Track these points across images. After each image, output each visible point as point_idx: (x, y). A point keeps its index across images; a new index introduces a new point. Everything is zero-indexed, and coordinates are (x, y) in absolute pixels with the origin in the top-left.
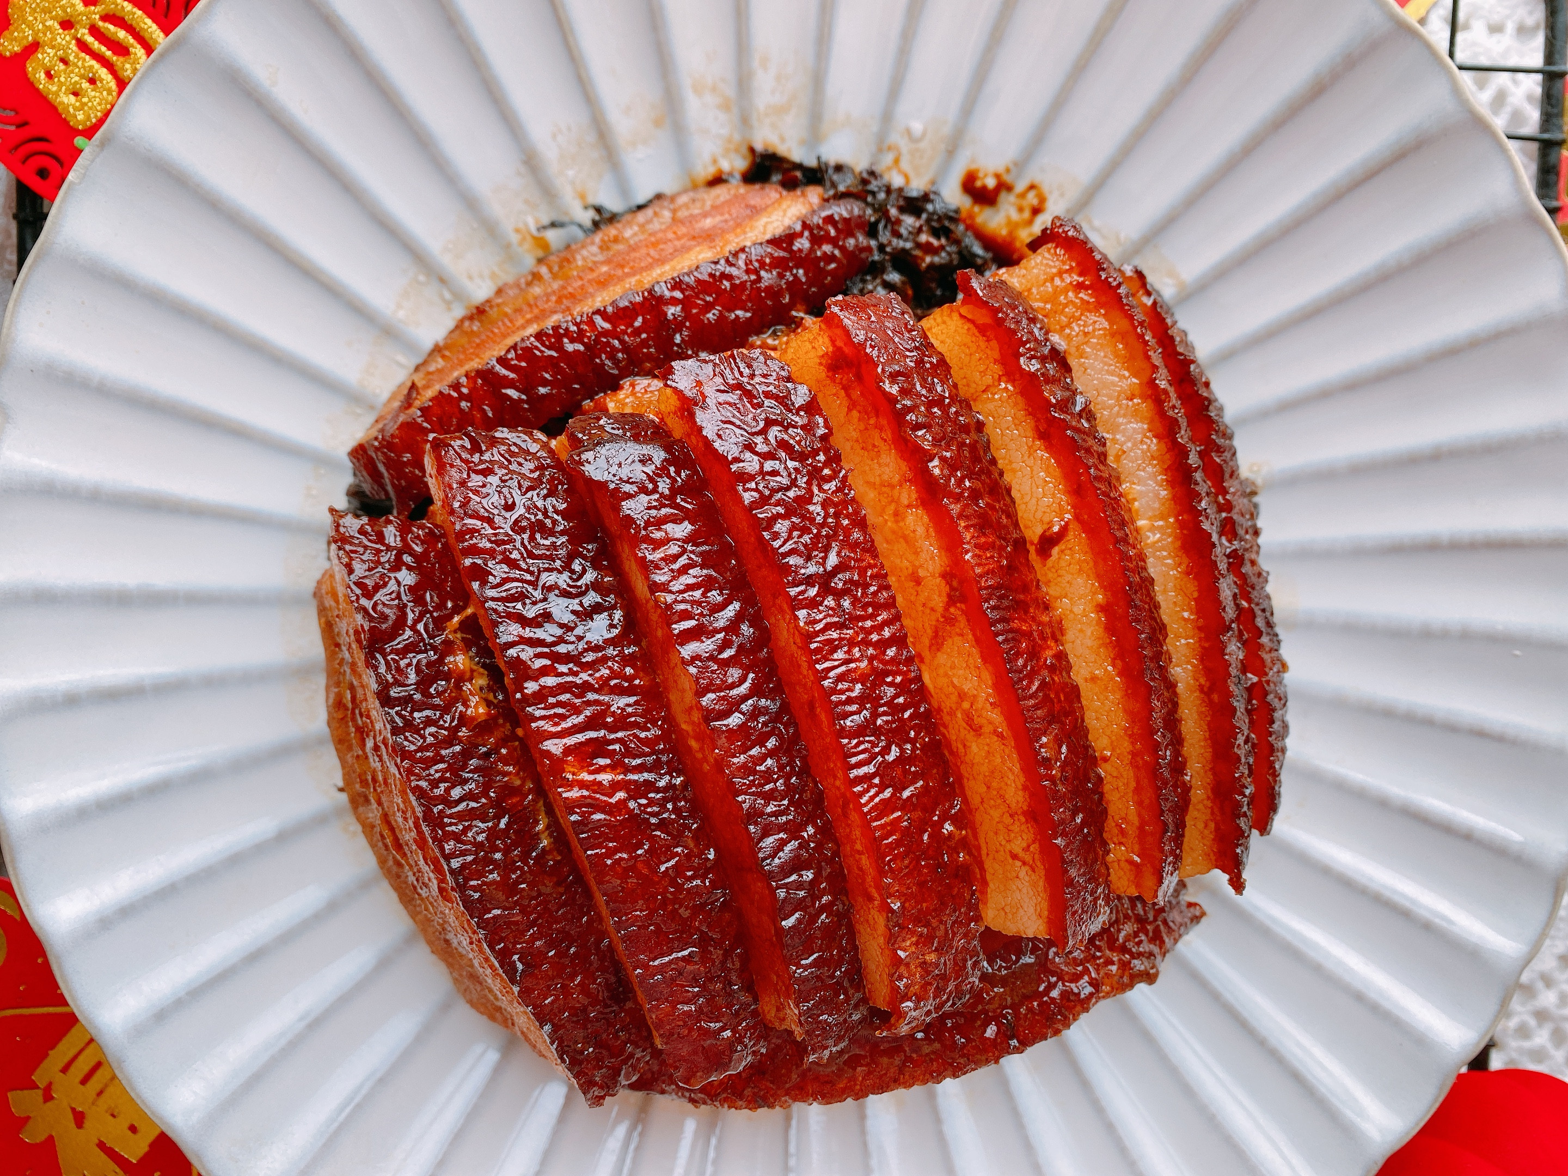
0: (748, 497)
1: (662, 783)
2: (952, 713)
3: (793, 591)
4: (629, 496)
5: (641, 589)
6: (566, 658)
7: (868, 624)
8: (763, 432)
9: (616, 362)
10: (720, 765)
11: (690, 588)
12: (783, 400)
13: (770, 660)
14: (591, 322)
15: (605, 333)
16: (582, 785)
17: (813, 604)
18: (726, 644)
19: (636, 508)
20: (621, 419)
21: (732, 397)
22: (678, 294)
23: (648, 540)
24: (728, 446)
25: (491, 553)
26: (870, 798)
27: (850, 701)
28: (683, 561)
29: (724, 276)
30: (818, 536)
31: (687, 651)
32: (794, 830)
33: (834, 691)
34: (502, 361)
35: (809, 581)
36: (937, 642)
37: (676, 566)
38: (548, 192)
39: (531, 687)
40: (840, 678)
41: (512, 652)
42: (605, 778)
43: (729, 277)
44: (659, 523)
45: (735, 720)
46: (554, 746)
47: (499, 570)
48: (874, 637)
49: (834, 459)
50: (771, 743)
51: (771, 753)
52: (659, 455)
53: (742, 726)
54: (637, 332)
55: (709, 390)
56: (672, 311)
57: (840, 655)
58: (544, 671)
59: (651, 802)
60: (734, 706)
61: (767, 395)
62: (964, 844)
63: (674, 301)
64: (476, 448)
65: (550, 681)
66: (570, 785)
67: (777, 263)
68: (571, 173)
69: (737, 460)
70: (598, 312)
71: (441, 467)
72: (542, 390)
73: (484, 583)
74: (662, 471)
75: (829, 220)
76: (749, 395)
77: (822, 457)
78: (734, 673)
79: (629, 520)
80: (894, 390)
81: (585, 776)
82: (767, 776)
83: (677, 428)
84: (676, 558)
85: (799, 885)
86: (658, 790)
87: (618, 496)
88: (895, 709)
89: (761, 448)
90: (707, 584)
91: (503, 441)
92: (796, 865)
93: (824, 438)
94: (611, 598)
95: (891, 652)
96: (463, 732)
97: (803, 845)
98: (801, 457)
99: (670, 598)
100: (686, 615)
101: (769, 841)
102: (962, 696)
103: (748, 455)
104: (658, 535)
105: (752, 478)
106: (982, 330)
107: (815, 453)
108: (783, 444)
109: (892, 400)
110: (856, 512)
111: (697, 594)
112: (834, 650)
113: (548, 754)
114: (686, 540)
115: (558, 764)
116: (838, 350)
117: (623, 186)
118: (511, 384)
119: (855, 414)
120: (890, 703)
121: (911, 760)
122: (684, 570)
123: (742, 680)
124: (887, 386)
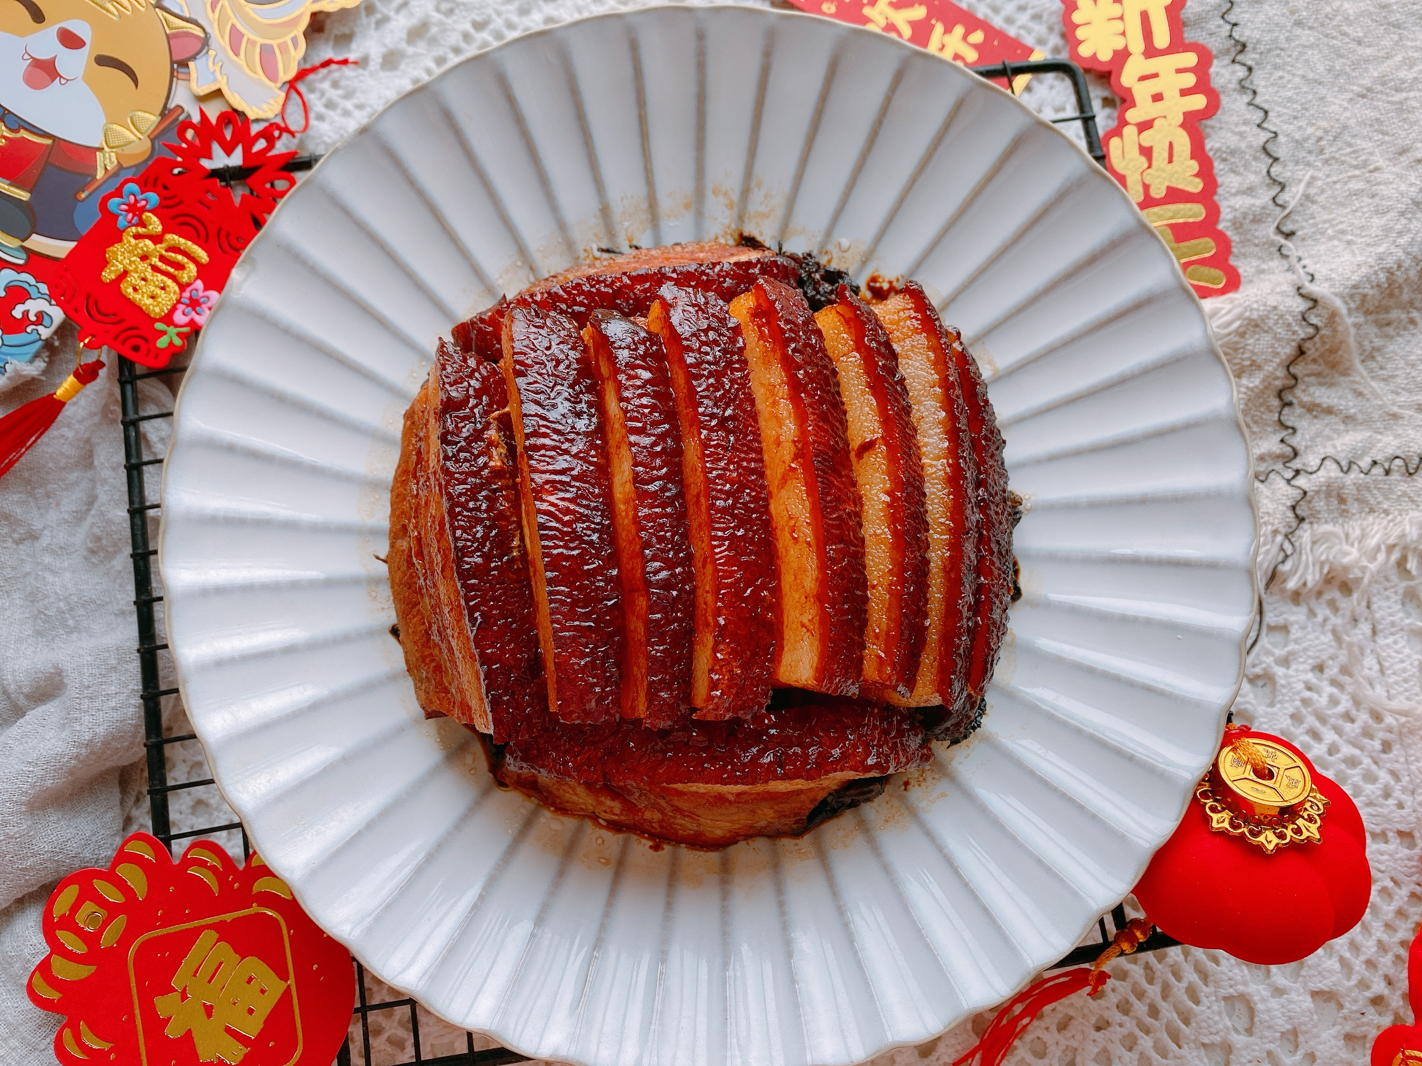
16: (550, 504)
66: (544, 501)
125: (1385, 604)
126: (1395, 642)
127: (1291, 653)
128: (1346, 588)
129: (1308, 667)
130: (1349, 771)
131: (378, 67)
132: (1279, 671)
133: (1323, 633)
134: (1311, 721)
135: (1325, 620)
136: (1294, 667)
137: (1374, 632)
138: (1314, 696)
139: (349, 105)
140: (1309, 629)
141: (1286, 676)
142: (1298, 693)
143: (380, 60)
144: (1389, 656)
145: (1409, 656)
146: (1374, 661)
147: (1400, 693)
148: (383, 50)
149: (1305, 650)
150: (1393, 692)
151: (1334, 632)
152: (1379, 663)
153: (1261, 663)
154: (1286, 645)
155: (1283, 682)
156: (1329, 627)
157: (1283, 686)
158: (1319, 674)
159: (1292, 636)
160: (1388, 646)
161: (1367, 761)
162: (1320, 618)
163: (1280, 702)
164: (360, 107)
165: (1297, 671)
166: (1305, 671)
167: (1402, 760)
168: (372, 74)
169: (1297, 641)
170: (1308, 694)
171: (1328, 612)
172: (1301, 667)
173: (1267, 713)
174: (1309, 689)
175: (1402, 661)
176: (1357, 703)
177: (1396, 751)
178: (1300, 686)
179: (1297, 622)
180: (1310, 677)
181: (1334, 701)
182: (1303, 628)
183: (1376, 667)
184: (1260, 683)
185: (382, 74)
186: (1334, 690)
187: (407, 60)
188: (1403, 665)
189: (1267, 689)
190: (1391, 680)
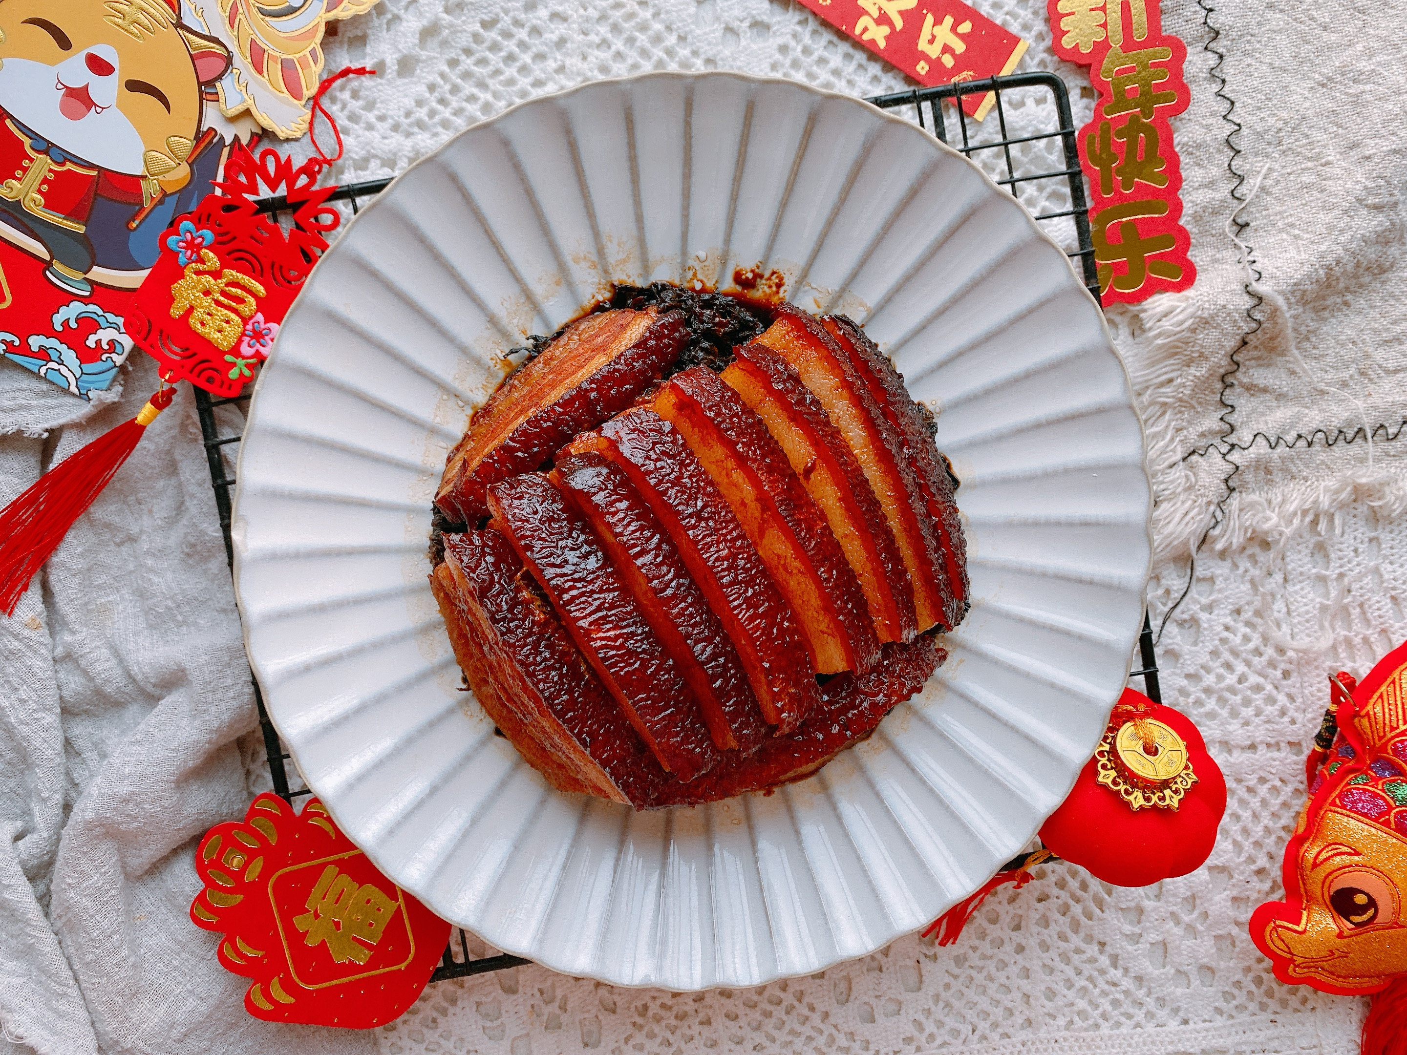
0: (653, 482)
1: (639, 631)
2: (777, 568)
3: (684, 523)
4: (595, 494)
5: (609, 538)
6: (580, 580)
7: (724, 531)
8: (653, 448)
9: (569, 427)
10: (667, 614)
11: (634, 532)
12: (660, 431)
13: (680, 560)
14: (553, 410)
15: (561, 414)
16: (601, 639)
17: (694, 527)
18: (657, 556)
19: (599, 498)
20: (581, 457)
21: (634, 436)
22: (594, 386)
23: (609, 513)
24: (637, 459)
25: (532, 536)
26: (743, 615)
27: (723, 570)
28: (627, 520)
29: (615, 370)
30: (690, 494)
31: (639, 562)
32: (709, 640)
33: (715, 567)
34: (511, 439)
35: (690, 516)
36: (762, 534)
37: (625, 523)
38: (505, 335)
39: (566, 597)
40: (716, 560)
41: (554, 582)
42: (611, 633)
43: (618, 370)
44: (611, 504)
45: (669, 592)
46: (584, 623)
47: (538, 545)
48: (729, 537)
49: (691, 454)
50: (689, 600)
51: (690, 605)
52: (605, 471)
53: (674, 594)
54: (577, 409)
55: (622, 434)
56: (593, 395)
57: (713, 549)
58: (571, 588)
59: (637, 641)
60: (667, 585)
61: (651, 430)
62: (796, 631)
63: (592, 390)
64: (512, 487)
65: (574, 592)
66: (595, 639)
67: (640, 356)
68: (515, 321)
69: (643, 465)
70: (555, 404)
71: (498, 500)
72: (535, 449)
73: (533, 551)
74: (608, 476)
75: (663, 326)
76: (642, 432)
77: (684, 455)
78: (665, 569)
79: (598, 505)
80: (712, 414)
81: (601, 635)
82: (691, 615)
83: (610, 456)
84: (624, 518)
85: (718, 666)
86: (638, 635)
87: (588, 496)
88: (746, 570)
89: (654, 457)
90: (641, 529)
91: (524, 481)
92: (714, 657)
93: (682, 445)
94: (595, 547)
95: (738, 543)
96: (536, 629)
97: (716, 647)
98: (673, 457)
99: (625, 539)
100: (635, 546)
101: (699, 647)
102: (779, 557)
103: (648, 462)
104: (613, 510)
105: (652, 472)
106: (751, 373)
107: (680, 453)
108: (664, 453)
109: (712, 420)
110: (707, 478)
111: (638, 534)
112: (710, 547)
113: (582, 628)
114: (627, 510)
115: (588, 632)
116: (680, 400)
117: (547, 323)
118: (519, 450)
119: (696, 429)
120: (743, 568)
121: (760, 593)
122: (629, 524)
123: (669, 571)
124: (708, 414)
125: (1296, 557)
126: (1302, 589)
127: (1214, 601)
128: (1266, 545)
129: (1228, 612)
130: (1254, 696)
131: (395, 74)
132: (1204, 616)
133: (1243, 583)
134: (1227, 656)
135: (1246, 571)
136: (1216, 612)
137: (1285, 580)
138: (1231, 636)
139: (371, 117)
140: (1232, 580)
141: (1209, 620)
142: (1218, 634)
143: (396, 67)
144: (1296, 601)
145: (1312, 600)
146: (1283, 605)
147: (1301, 631)
148: (397, 56)
149: (1227, 597)
150: (1296, 630)
151: (1252, 582)
152: (1287, 606)
153: (1189, 610)
154: (1211, 594)
155: (1206, 625)
156: (1248, 578)
157: (1205, 629)
158: (1236, 616)
159: (1217, 587)
160: (1296, 592)
161: (1269, 687)
162: (1241, 571)
163: (1202, 642)
164: (381, 118)
165: (1218, 615)
166: (1225, 615)
167: (1298, 685)
168: (389, 82)
169: (1220, 591)
170: (1226, 634)
171: (1248, 565)
172: (1222, 612)
173: (1191, 651)
174: (1227, 628)
175: (1306, 605)
176: (1266, 639)
177: (1294, 678)
178: (1220, 628)
179: (1221, 575)
180: (1229, 620)
181: (1247, 639)
182: (1226, 580)
183: (1285, 610)
184: (1187, 625)
185: (399, 82)
186: (1248, 630)
187: (421, 65)
188: (1307, 608)
189: (1193, 630)
190: (1295, 621)
